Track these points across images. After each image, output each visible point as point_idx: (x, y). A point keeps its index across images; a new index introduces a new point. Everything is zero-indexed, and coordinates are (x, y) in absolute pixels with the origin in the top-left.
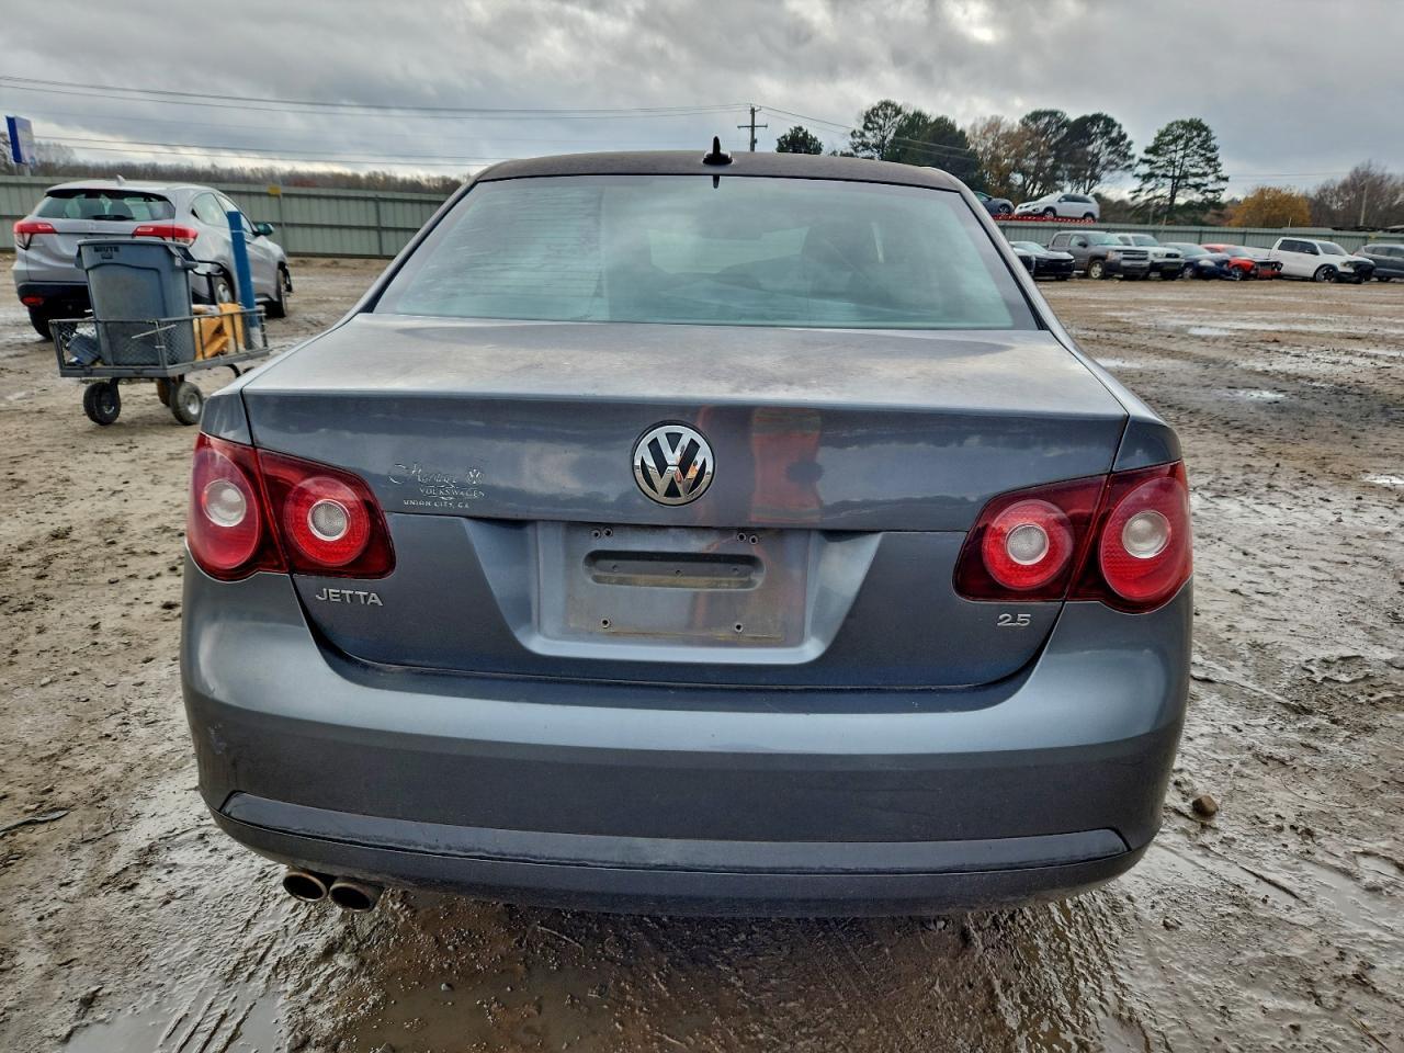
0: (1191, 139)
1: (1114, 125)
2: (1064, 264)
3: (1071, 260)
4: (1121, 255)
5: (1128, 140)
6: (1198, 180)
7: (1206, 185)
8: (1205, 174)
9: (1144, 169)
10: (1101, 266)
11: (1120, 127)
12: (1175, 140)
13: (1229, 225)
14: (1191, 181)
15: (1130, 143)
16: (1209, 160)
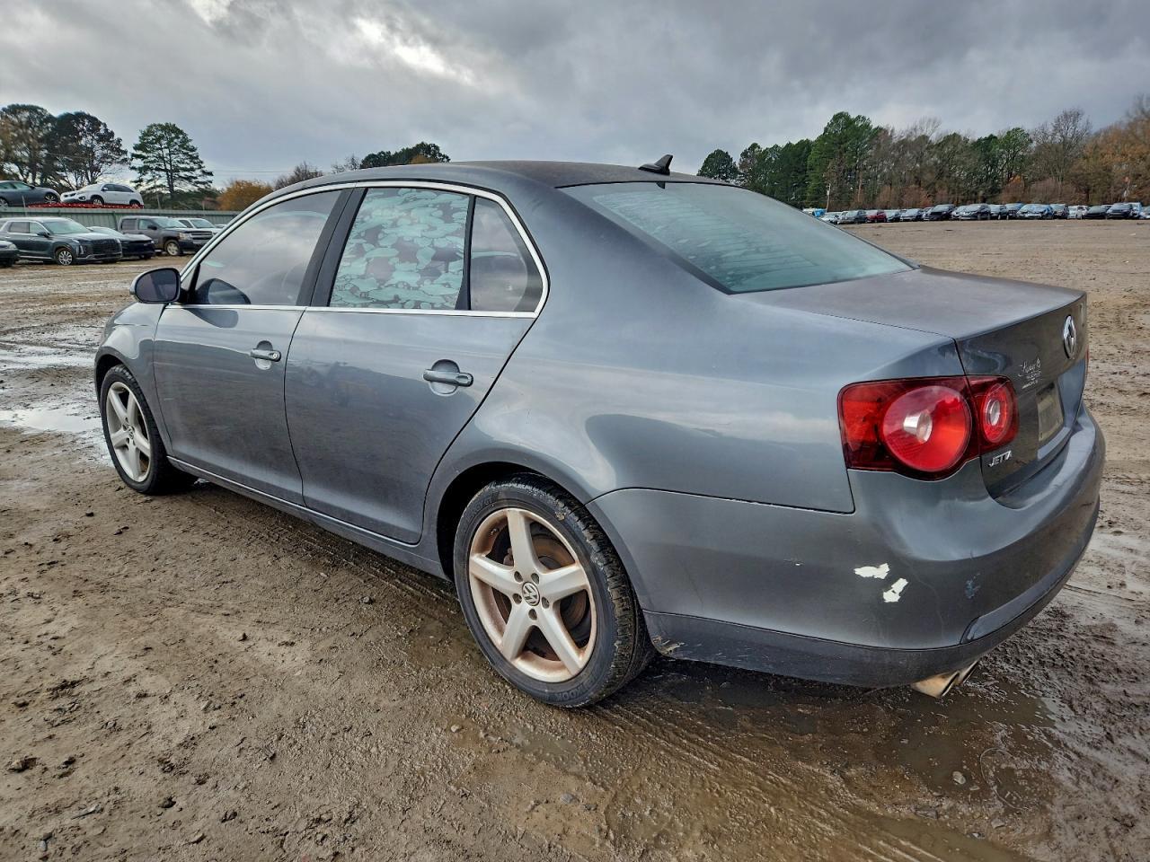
0: (172, 140)
1: (100, 123)
2: (145, 245)
3: (150, 241)
4: (191, 235)
5: (116, 137)
6: (188, 174)
7: (196, 178)
8: (192, 169)
9: (138, 163)
10: (176, 245)
11: (105, 125)
12: (158, 139)
13: (221, 210)
14: (182, 174)
15: (119, 140)
16: (192, 158)
